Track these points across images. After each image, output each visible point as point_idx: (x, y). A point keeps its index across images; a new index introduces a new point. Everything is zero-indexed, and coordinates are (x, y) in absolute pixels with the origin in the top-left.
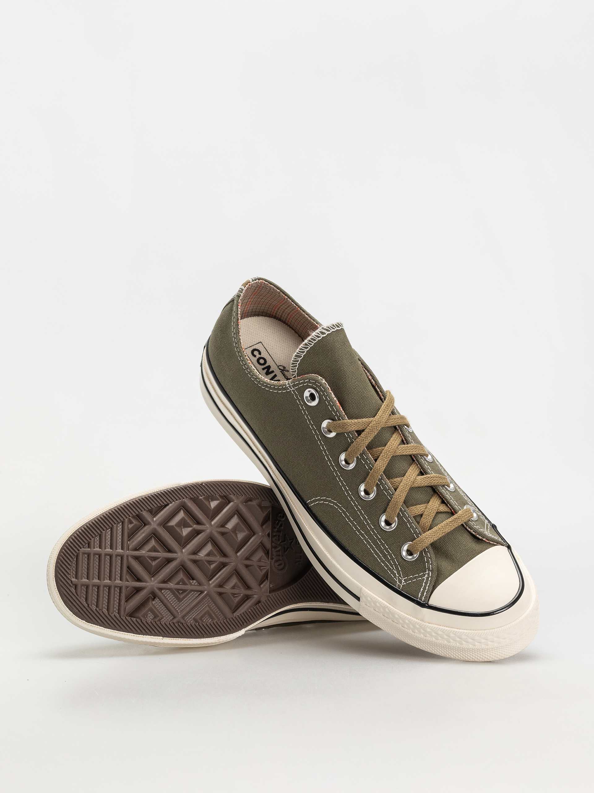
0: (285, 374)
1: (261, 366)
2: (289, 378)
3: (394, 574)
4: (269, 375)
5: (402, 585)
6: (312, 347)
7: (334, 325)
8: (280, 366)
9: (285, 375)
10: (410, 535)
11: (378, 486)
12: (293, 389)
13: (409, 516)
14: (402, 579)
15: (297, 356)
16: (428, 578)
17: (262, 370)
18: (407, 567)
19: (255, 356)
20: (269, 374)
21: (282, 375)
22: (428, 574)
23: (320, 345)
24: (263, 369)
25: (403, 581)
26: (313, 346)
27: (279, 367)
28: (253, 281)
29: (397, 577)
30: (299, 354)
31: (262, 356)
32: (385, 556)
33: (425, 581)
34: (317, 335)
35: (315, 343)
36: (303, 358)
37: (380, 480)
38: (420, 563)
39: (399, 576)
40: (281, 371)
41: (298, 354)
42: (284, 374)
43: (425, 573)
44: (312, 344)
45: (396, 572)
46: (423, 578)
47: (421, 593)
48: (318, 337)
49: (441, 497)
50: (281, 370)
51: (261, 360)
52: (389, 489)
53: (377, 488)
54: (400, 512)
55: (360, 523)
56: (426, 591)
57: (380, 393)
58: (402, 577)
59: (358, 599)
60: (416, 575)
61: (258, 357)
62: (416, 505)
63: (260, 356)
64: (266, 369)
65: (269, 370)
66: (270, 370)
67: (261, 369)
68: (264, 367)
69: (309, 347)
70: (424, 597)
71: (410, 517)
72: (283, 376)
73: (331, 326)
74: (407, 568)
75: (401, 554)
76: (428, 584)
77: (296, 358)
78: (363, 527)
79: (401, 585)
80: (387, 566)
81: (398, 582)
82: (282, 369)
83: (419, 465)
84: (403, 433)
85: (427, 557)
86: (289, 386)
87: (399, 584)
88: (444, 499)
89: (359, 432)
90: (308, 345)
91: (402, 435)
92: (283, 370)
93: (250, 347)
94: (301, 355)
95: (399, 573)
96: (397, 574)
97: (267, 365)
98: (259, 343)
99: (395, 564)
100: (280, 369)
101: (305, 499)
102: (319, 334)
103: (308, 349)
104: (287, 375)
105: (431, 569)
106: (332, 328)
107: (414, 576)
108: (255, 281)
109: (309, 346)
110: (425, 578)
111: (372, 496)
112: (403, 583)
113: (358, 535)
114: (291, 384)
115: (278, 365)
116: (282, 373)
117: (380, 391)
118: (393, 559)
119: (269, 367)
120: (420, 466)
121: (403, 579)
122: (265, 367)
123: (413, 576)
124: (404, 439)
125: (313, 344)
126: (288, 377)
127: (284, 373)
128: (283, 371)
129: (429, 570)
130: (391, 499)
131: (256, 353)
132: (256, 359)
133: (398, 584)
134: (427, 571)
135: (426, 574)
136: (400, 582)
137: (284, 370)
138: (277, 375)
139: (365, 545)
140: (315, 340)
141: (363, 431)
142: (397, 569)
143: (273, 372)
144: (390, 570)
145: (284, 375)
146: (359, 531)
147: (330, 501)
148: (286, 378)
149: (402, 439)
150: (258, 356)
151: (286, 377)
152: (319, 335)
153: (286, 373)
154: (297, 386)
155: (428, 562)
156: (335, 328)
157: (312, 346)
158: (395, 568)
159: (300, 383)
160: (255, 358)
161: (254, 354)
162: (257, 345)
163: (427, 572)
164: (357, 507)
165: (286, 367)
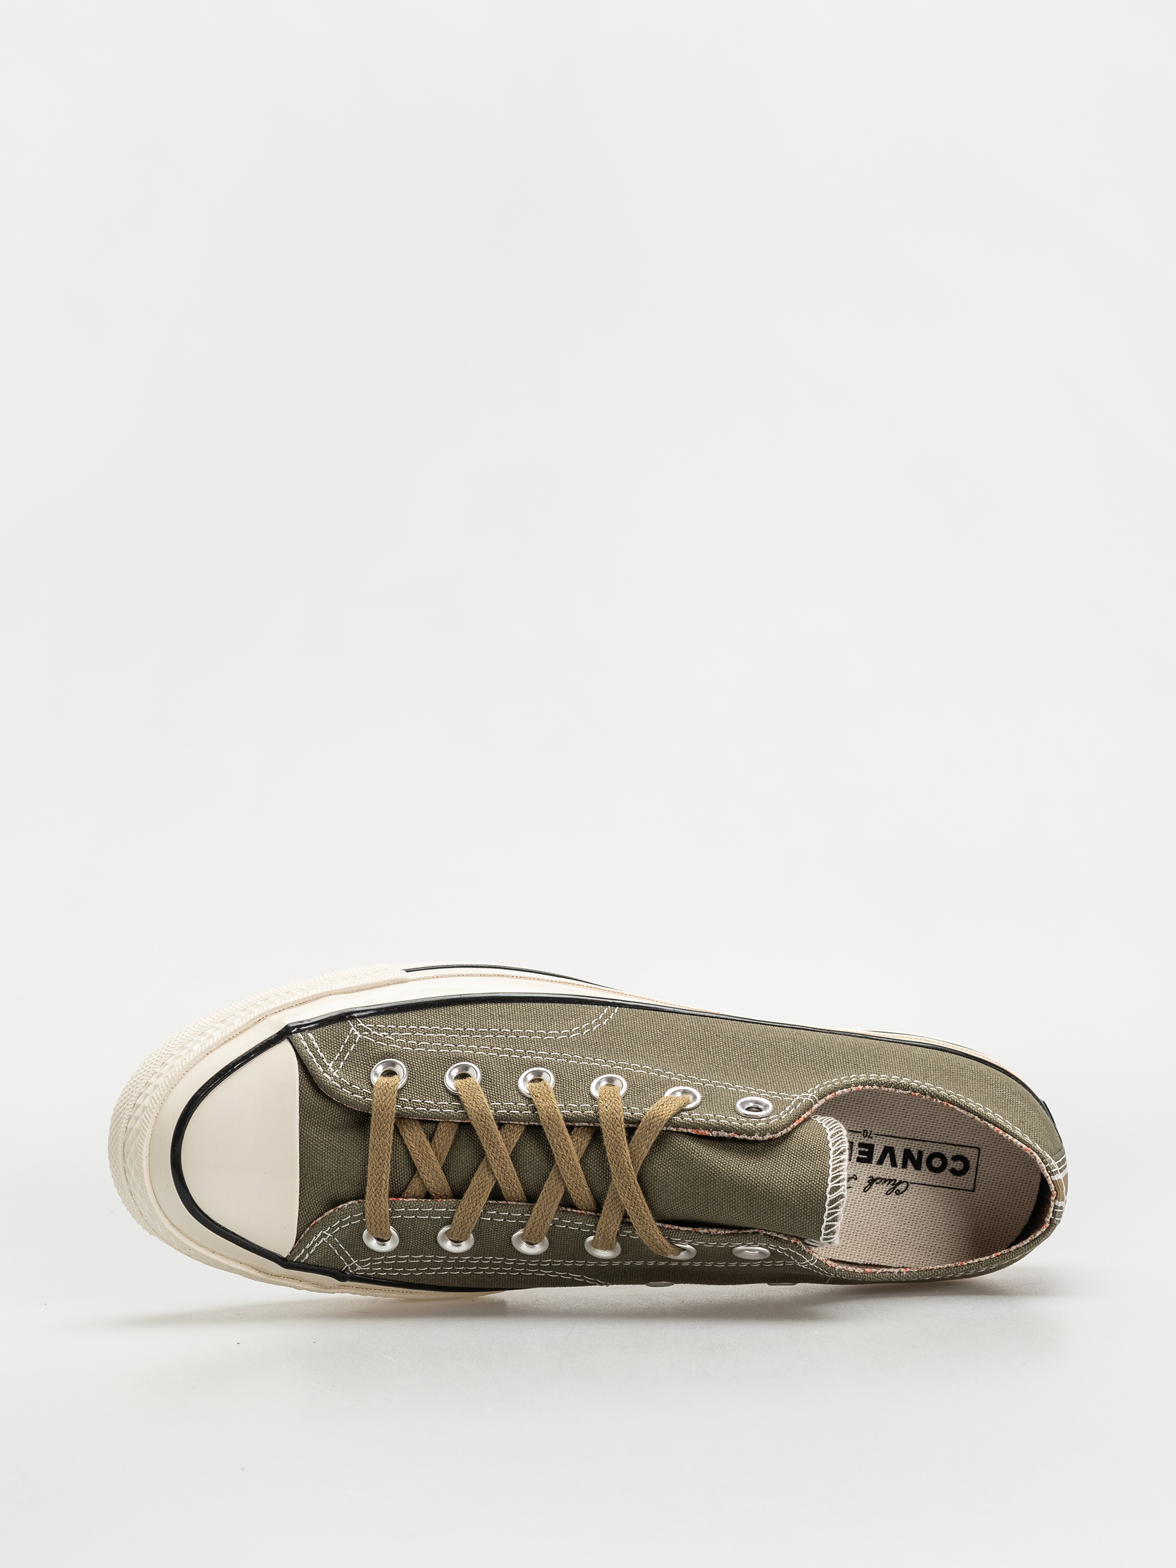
0: (886, 1184)
1: (929, 1153)
2: (874, 1185)
4: (903, 1153)
7: (834, 1221)
8: (906, 1189)
9: (885, 1182)
17: (919, 1149)
19: (956, 1158)
20: (904, 1155)
21: (888, 1178)
24: (920, 1153)
27: (904, 1185)
28: (1056, 1207)
31: (946, 1171)
33: (325, 1060)
34: (838, 1180)
40: (895, 1180)
42: (887, 1182)
50: (898, 1182)
51: (940, 1165)
56: (309, 1051)
57: (676, 1227)
61: (949, 1161)
63: (949, 1167)
64: (916, 1158)
65: (912, 1163)
66: (910, 1164)
67: (922, 1149)
68: (924, 1157)
70: (305, 1043)
72: (883, 1177)
73: (836, 1215)
76: (315, 1061)
82: (899, 1187)
91: (584, 1212)
92: (896, 1185)
93: (977, 1164)
97: (924, 1165)
98: (975, 1187)
100: (901, 1182)
102: (839, 1182)
104: (882, 1186)
106: (833, 1214)
108: (1053, 1211)
112: (355, 1030)
115: (911, 1186)
116: (890, 1180)
119: (917, 1166)
122: (923, 1159)
124: (574, 1211)
126: (877, 1183)
127: (888, 1184)
128: (893, 1185)
131: (959, 1165)
132: (949, 1156)
137: (894, 1188)
138: (894, 1168)
143: (904, 1166)
145: (886, 1180)
148: (877, 1179)
149: (577, 1209)
150: (951, 1164)
151: (878, 1181)
152: (835, 1181)
153: (886, 1187)
156: (828, 1219)
160: (951, 1157)
161: (960, 1162)
162: (973, 1182)
165: (897, 1196)
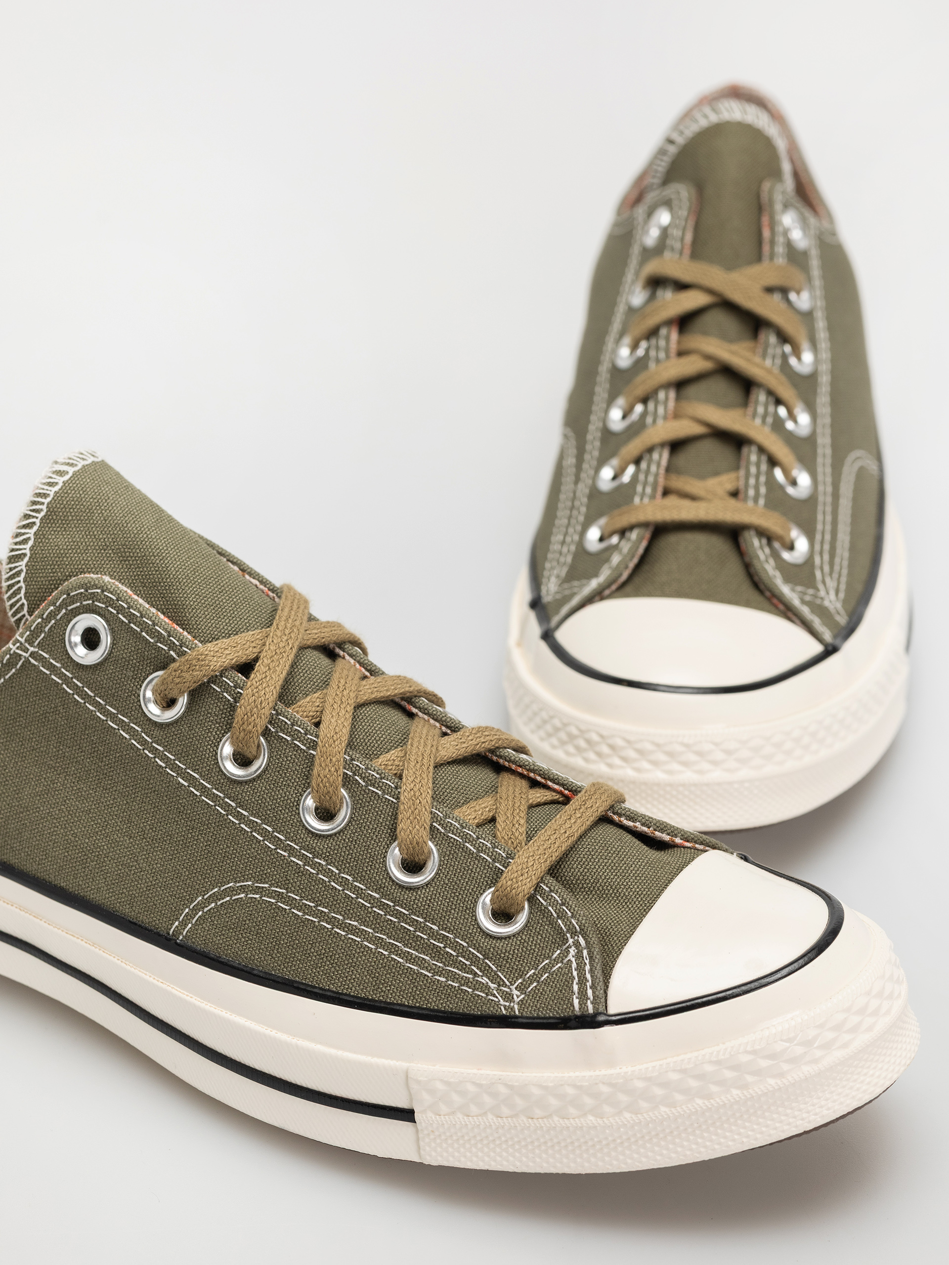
3: (486, 989)
5: (518, 1003)
6: (45, 516)
10: (484, 869)
11: (347, 781)
12: (32, 649)
13: (461, 826)
14: (510, 989)
15: (13, 560)
16: (578, 955)
18: (512, 952)
22: (577, 944)
23: (65, 502)
25: (515, 992)
26: (47, 512)
29: (495, 992)
30: (17, 550)
32: (437, 953)
33: (574, 965)
35: (48, 504)
36: (30, 558)
37: (348, 764)
38: (542, 928)
39: (499, 986)
41: (14, 553)
43: (565, 947)
44: (42, 510)
45: (485, 980)
46: (565, 961)
47: (577, 998)
48: (51, 484)
49: (522, 776)
52: (381, 778)
53: (349, 790)
54: (434, 824)
55: (336, 901)
56: (589, 984)
58: (508, 983)
59: (406, 1115)
60: (544, 964)
62: (466, 802)
69: (38, 521)
70: (589, 1001)
71: (464, 825)
74: (510, 956)
75: (479, 927)
76: (588, 968)
77: (13, 565)
78: (350, 908)
79: (512, 1004)
80: (454, 977)
81: (502, 1002)
83: (432, 721)
84: (358, 658)
85: (554, 903)
86: (18, 648)
87: (507, 1004)
88: (532, 775)
89: (246, 668)
90: (34, 517)
94: (23, 551)
95: (494, 978)
96: (490, 983)
99: (475, 961)
101: (161, 926)
103: (35, 528)
105: (578, 927)
107: (539, 968)
109: (37, 518)
110: (570, 957)
111: (344, 815)
112: (515, 997)
113: (343, 938)
114: (22, 638)
117: (261, 582)
118: (463, 952)
120: (436, 720)
121: (513, 987)
123: (536, 969)
125: (44, 507)
129: (574, 933)
130: (398, 798)
133: (505, 1006)
134: (569, 938)
135: (570, 947)
136: (508, 997)
139: (374, 954)
140: (45, 496)
141: (256, 659)
142: (486, 971)
144: (467, 982)
146: (342, 926)
147: (231, 891)
154: (41, 632)
155: (561, 915)
157: (43, 514)
158: (478, 972)
159: (46, 619)
163: (571, 941)
164: (314, 865)
